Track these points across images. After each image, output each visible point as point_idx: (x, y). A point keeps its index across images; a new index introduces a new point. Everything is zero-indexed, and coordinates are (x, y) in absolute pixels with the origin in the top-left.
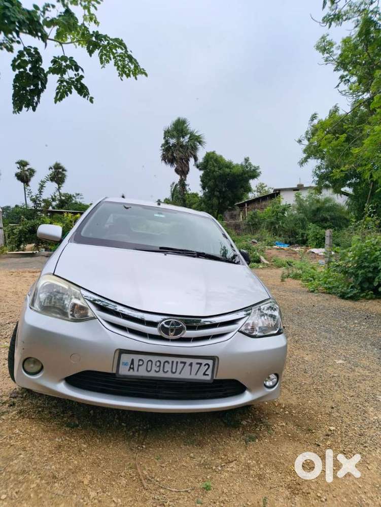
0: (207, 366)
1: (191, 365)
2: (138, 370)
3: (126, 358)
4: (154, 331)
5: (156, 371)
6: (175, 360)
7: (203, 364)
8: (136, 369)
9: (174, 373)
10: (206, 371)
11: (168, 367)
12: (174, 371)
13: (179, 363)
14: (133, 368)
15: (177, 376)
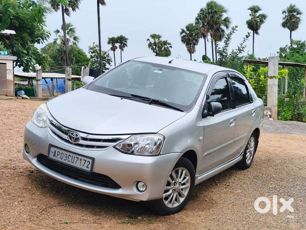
0: (89, 163)
1: (81, 160)
2: (57, 157)
3: (53, 149)
4: (66, 137)
5: (64, 159)
6: (74, 155)
7: (87, 161)
8: (56, 156)
9: (73, 162)
10: (88, 166)
11: (70, 159)
12: (73, 161)
13: (75, 157)
14: (55, 156)
15: (74, 164)
